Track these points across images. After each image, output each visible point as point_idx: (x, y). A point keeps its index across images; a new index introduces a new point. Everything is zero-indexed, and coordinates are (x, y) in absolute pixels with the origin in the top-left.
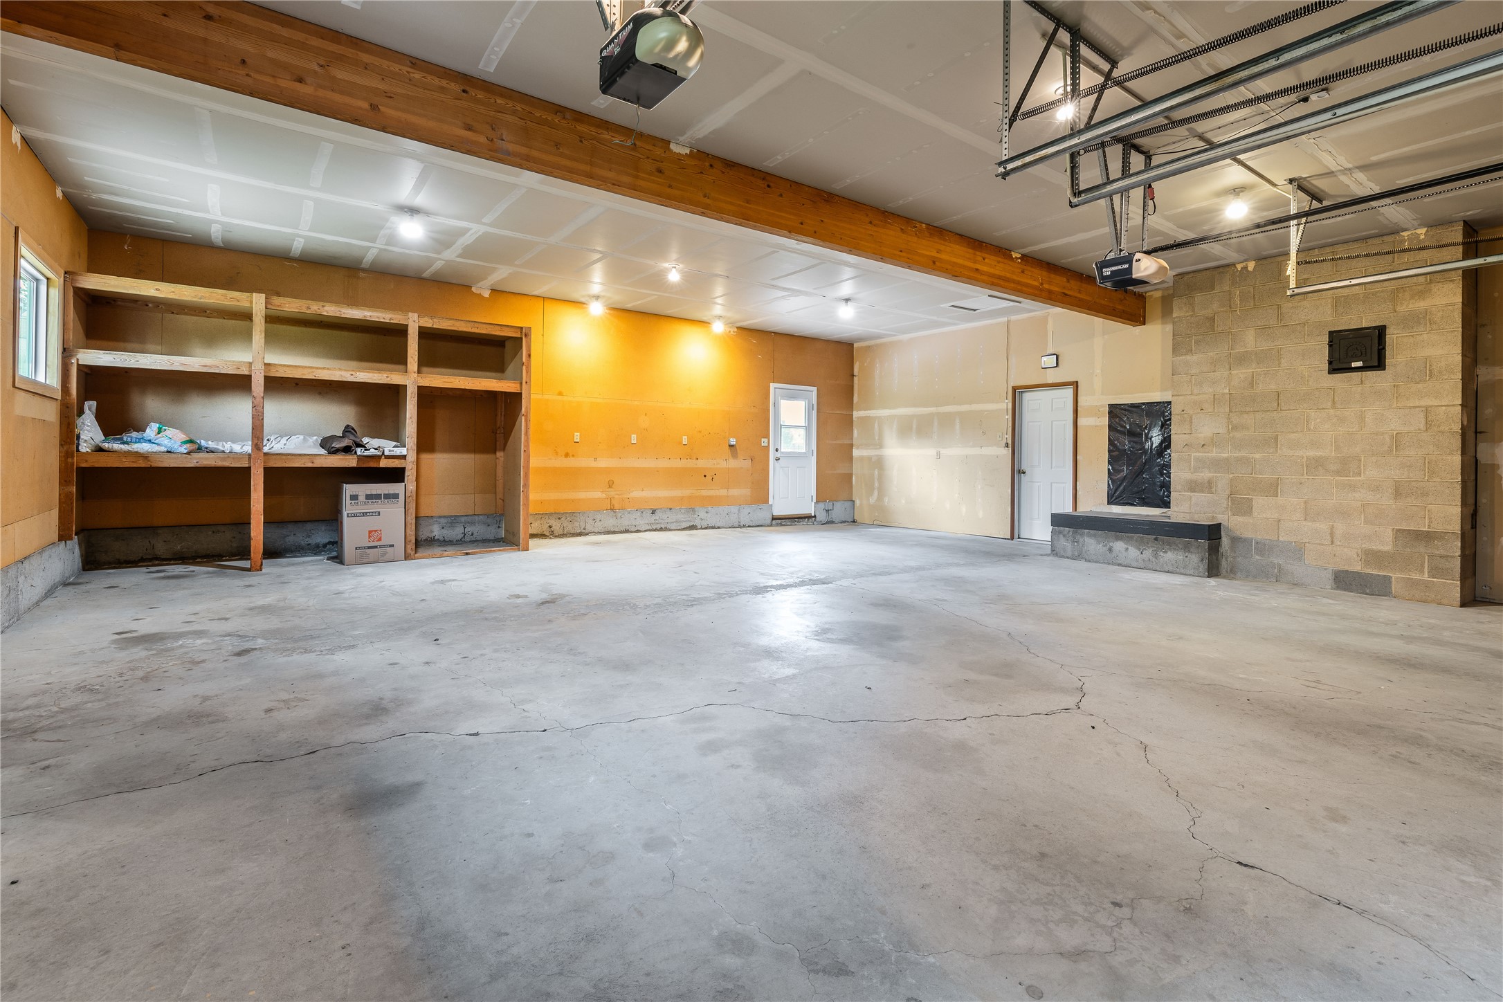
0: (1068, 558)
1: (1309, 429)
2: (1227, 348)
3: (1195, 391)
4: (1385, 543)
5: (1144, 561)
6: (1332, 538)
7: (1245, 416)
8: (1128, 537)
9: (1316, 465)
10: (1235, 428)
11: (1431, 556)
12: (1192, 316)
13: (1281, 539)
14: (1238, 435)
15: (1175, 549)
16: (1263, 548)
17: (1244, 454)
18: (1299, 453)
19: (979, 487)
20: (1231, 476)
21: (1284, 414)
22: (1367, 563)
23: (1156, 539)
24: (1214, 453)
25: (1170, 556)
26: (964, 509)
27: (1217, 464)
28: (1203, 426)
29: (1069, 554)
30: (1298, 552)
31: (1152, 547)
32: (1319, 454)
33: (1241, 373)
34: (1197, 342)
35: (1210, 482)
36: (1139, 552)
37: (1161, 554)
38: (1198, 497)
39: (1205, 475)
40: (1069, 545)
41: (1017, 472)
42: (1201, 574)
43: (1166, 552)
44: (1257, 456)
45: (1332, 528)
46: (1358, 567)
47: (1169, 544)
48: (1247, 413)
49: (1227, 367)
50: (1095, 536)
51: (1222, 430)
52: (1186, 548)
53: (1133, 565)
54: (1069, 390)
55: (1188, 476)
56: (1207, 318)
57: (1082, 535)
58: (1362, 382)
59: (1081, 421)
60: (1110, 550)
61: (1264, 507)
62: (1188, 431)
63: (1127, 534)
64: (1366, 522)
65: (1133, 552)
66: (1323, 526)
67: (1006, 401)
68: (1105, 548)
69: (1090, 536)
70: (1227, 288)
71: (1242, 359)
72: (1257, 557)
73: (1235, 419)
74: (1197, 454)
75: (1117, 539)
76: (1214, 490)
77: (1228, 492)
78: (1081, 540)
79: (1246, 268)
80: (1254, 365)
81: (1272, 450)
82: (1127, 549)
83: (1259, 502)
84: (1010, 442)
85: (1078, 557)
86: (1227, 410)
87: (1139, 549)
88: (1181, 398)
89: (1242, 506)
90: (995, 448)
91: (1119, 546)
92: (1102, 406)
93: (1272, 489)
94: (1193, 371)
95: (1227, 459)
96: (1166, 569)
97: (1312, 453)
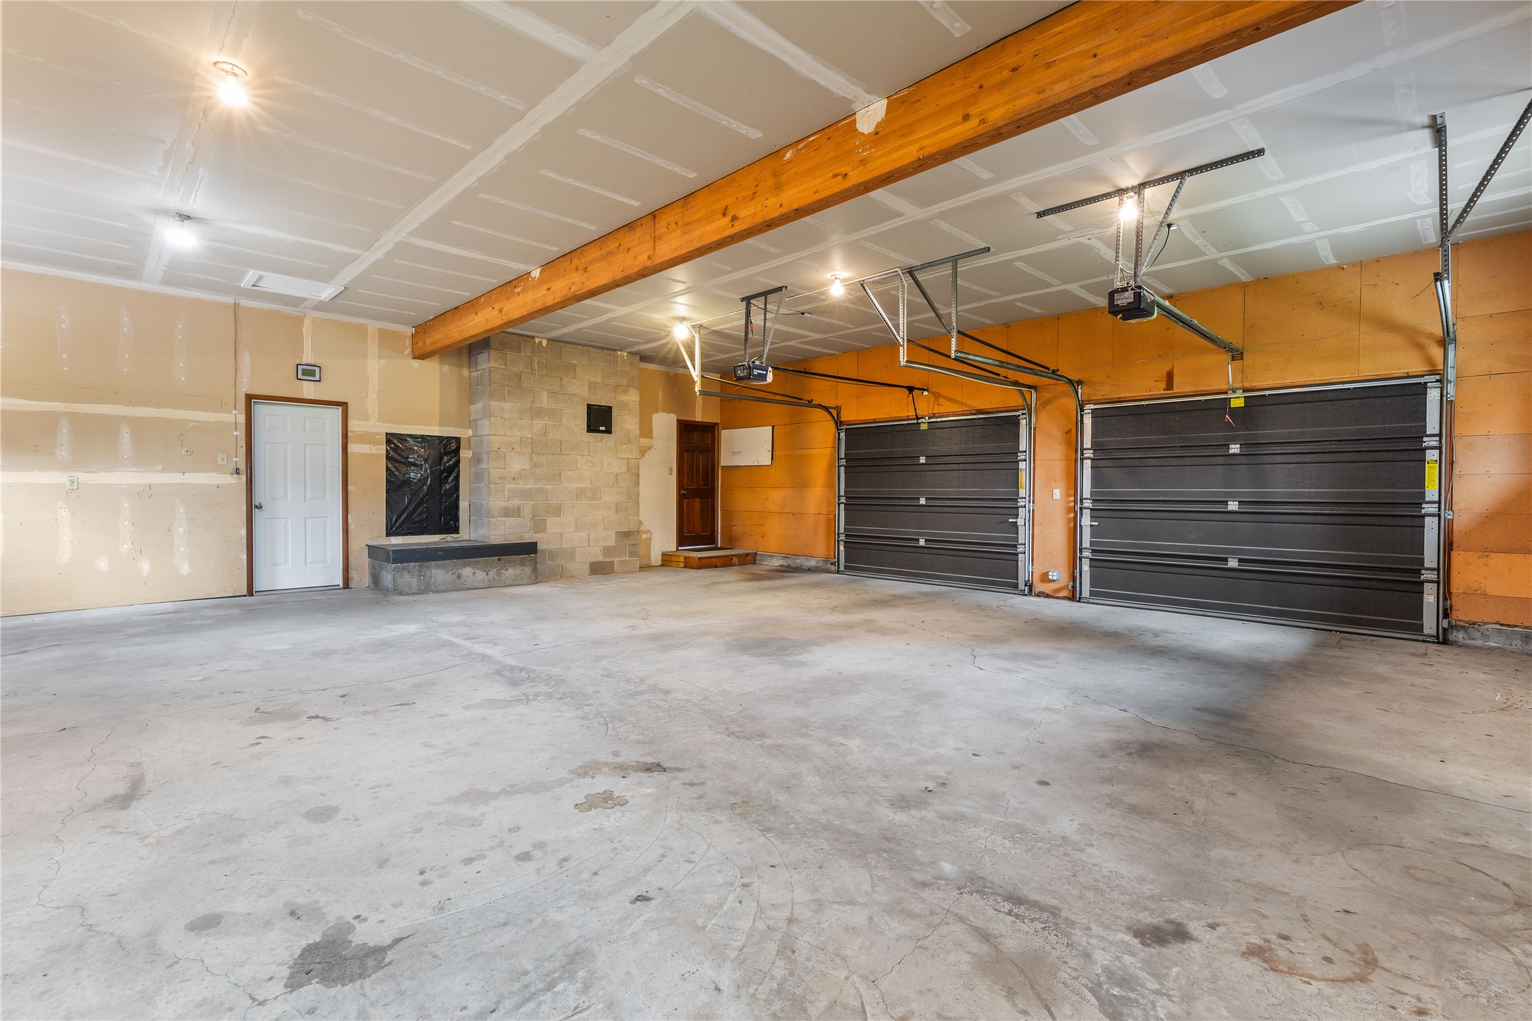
0: (414, 594)
1: (577, 469)
2: (529, 402)
3: (508, 433)
4: (611, 542)
5: (489, 580)
6: (589, 542)
7: (542, 457)
8: (475, 562)
9: (580, 493)
10: (535, 465)
11: (629, 545)
12: (504, 369)
13: (563, 546)
14: (537, 471)
15: (514, 565)
16: (553, 555)
17: (540, 485)
18: (572, 485)
19: (181, 530)
20: (533, 503)
21: (564, 457)
22: (604, 555)
23: (499, 560)
24: (521, 485)
25: (510, 572)
26: (145, 566)
27: (524, 494)
28: (514, 462)
29: (415, 589)
30: (571, 554)
31: (496, 567)
32: (583, 486)
33: (539, 423)
34: (509, 392)
35: (519, 508)
36: (485, 574)
37: (504, 571)
38: (510, 521)
39: (516, 502)
40: (414, 581)
41: (252, 507)
42: (533, 582)
43: (507, 570)
44: (549, 487)
45: (589, 535)
46: (600, 559)
47: (510, 562)
48: (543, 454)
49: (530, 417)
50: (443, 566)
51: (527, 467)
52: (523, 564)
53: (480, 586)
54: (335, 411)
55: (503, 504)
56: (516, 374)
57: (429, 568)
58: (602, 441)
59: (352, 448)
60: (459, 577)
61: (553, 524)
62: (503, 466)
63: (474, 560)
64: (605, 529)
65: (480, 575)
66: (584, 535)
67: (234, 412)
68: (453, 577)
69: (438, 567)
70: (529, 354)
71: (539, 413)
72: (549, 562)
73: (535, 459)
74: (509, 486)
75: (465, 565)
76: (521, 514)
77: (531, 516)
78: (428, 573)
79: (541, 343)
80: (547, 418)
81: (558, 483)
82: (474, 573)
83: (551, 521)
84: (243, 467)
85: (425, 590)
86: (530, 451)
87: (485, 571)
88: (498, 437)
89: (540, 526)
90: (213, 474)
91: (467, 572)
92: (379, 434)
93: (557, 511)
94: (506, 416)
95: (530, 490)
96: (508, 584)
97: (579, 485)
